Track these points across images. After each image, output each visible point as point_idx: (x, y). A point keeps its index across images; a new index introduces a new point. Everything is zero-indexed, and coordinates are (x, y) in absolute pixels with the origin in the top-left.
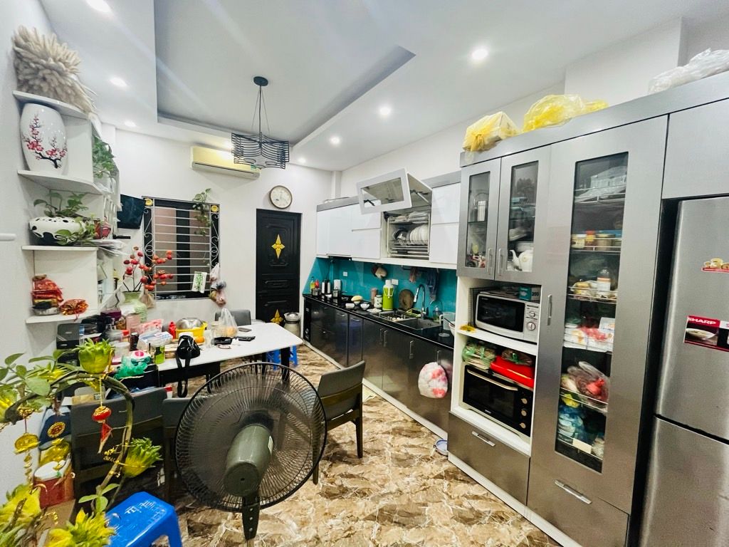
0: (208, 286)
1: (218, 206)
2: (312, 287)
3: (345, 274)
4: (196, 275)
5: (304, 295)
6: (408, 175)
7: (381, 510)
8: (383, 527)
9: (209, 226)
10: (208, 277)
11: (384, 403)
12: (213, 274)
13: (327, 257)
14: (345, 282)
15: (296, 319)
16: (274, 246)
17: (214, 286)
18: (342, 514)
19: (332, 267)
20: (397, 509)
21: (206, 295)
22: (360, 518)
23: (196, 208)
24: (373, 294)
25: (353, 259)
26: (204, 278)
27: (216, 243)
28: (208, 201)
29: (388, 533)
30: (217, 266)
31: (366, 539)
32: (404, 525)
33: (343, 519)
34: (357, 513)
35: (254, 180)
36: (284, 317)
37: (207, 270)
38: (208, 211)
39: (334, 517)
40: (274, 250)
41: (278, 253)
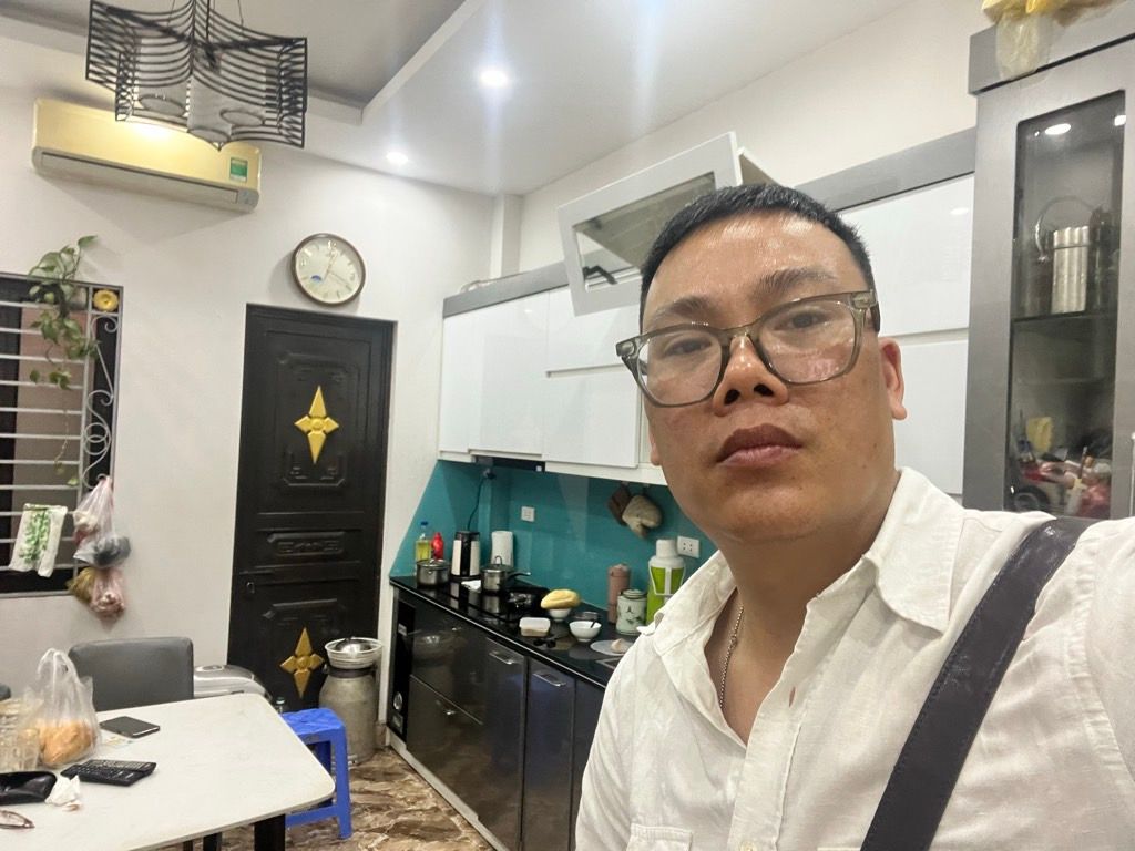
0: (66, 550)
1: (118, 292)
2: (424, 554)
3: (528, 514)
4: (27, 516)
5: (394, 581)
6: (742, 158)
9: (81, 354)
10: (69, 520)
12: (85, 516)
13: (468, 459)
14: (527, 538)
15: (366, 662)
16: (303, 423)
17: (85, 552)
19: (487, 491)
21: (59, 581)
23: (40, 297)
24: (614, 583)
25: (549, 468)
26: (56, 528)
27: (104, 410)
28: (83, 276)
30: (103, 487)
35: (243, 213)
36: (324, 654)
37: (71, 500)
38: (81, 309)
40: (304, 435)
41: (316, 450)
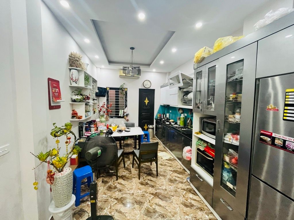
0: (124, 114)
1: (127, 88)
2: (159, 116)
3: (171, 111)
4: (120, 111)
5: (155, 119)
6: (181, 73)
7: (156, 193)
8: (154, 198)
9: (124, 95)
10: (124, 111)
11: (175, 161)
12: (125, 111)
13: (163, 105)
14: (171, 115)
15: (152, 127)
16: (145, 101)
17: (125, 114)
18: (143, 190)
19: (166, 109)
20: (162, 194)
21: (123, 117)
22: (149, 193)
23: (120, 90)
24: (178, 119)
25: (170, 106)
26: (123, 112)
27: (126, 100)
28: (124, 87)
29: (155, 199)
30: (127, 108)
31: (147, 199)
32: (162, 199)
33: (143, 191)
34: (148, 191)
35: (138, 79)
36: (148, 126)
37: (124, 109)
38: (124, 90)
39: (140, 190)
40: (145, 103)
41: (147, 104)
